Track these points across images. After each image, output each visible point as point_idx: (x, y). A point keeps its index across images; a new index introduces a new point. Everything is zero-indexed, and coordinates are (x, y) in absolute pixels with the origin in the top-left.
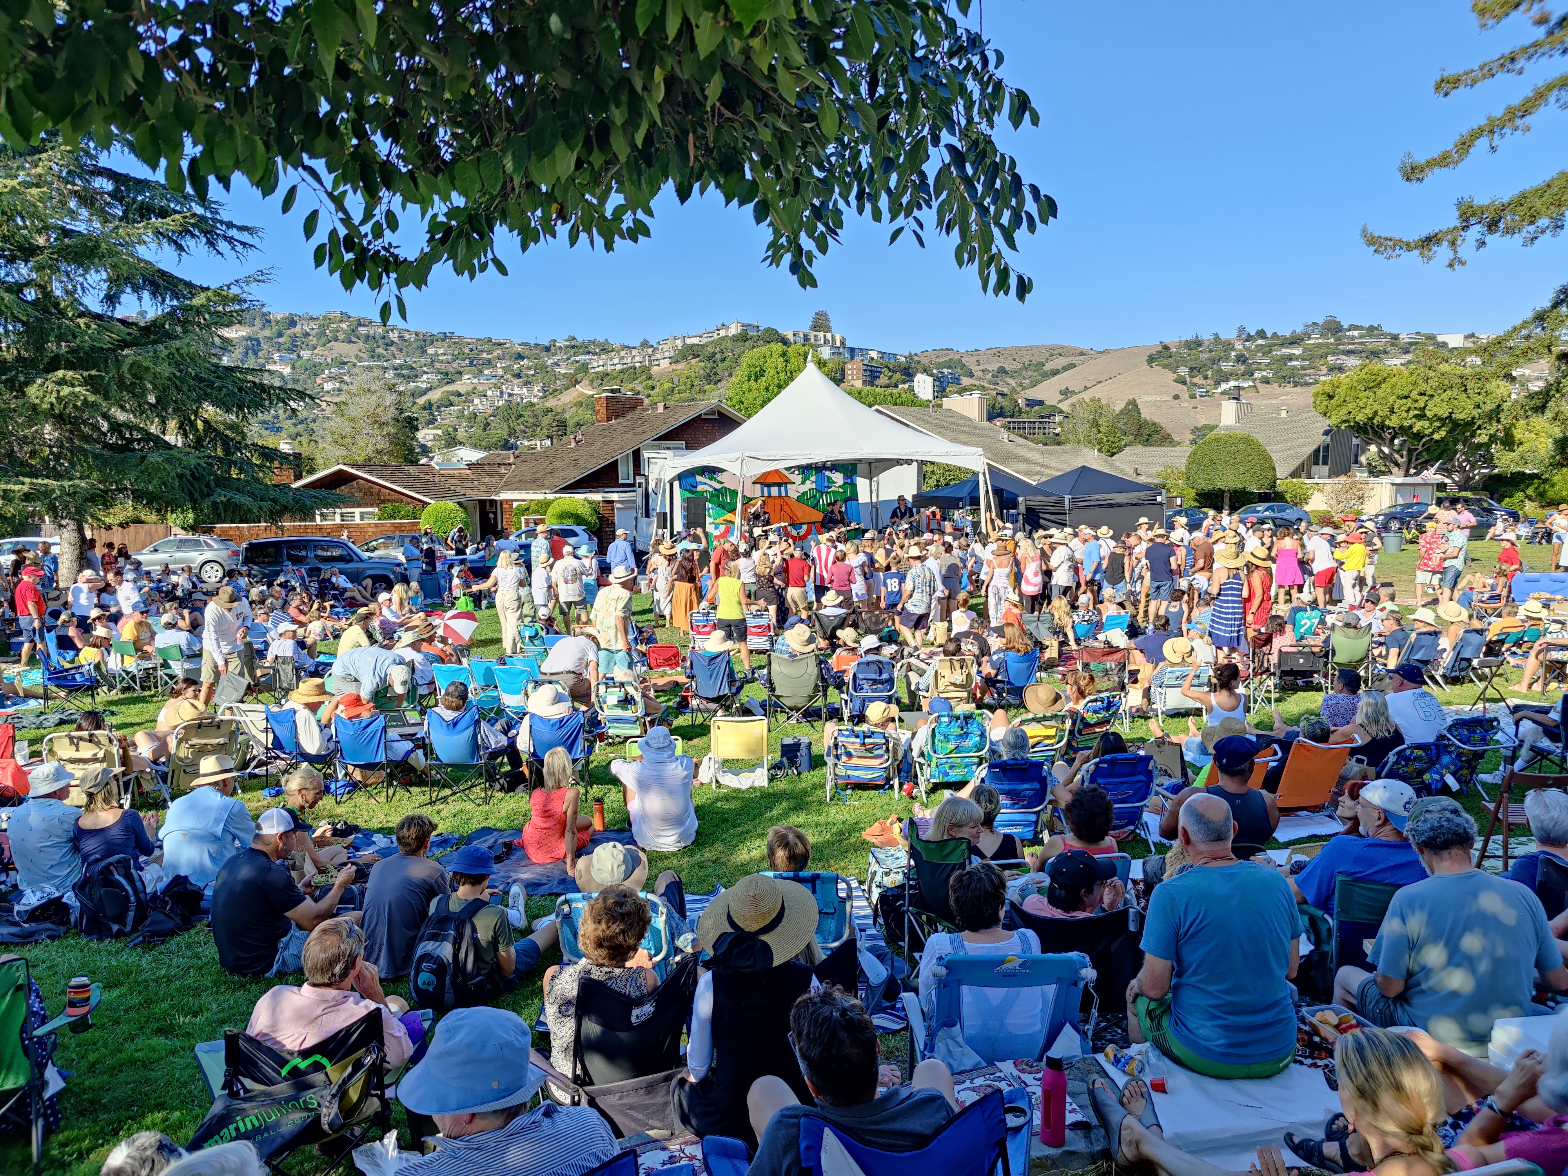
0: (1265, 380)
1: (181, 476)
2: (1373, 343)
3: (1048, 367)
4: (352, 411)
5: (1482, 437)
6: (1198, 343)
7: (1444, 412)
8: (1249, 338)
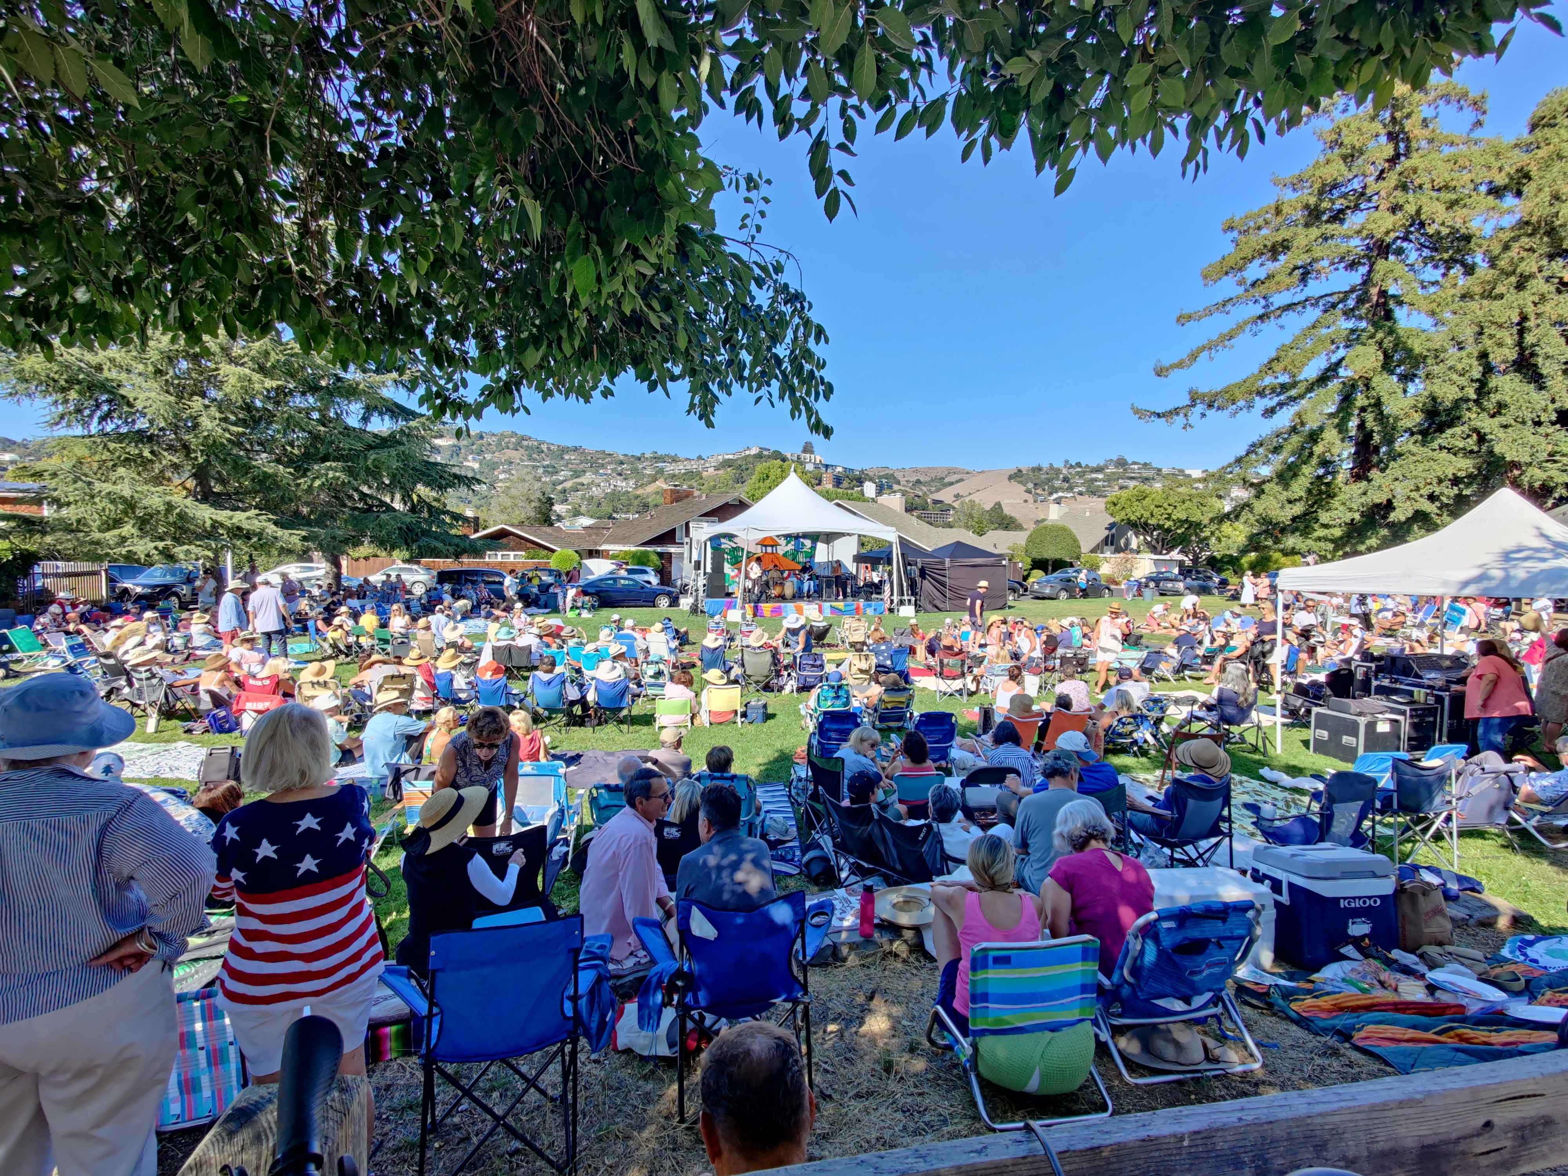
0: (1081, 493)
1: (400, 529)
2: (1146, 473)
3: (947, 480)
4: (513, 492)
5: (1206, 533)
6: (1039, 469)
7: (1183, 516)
8: (1072, 467)
